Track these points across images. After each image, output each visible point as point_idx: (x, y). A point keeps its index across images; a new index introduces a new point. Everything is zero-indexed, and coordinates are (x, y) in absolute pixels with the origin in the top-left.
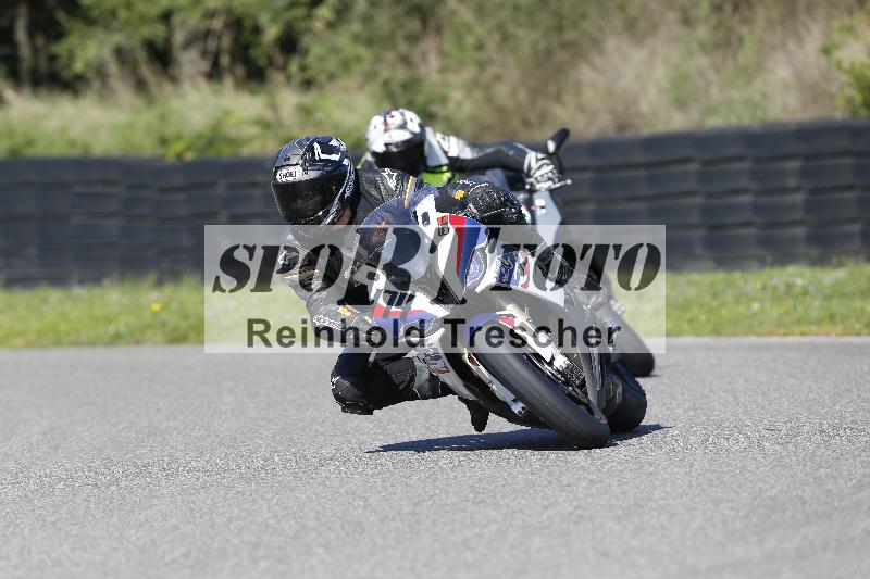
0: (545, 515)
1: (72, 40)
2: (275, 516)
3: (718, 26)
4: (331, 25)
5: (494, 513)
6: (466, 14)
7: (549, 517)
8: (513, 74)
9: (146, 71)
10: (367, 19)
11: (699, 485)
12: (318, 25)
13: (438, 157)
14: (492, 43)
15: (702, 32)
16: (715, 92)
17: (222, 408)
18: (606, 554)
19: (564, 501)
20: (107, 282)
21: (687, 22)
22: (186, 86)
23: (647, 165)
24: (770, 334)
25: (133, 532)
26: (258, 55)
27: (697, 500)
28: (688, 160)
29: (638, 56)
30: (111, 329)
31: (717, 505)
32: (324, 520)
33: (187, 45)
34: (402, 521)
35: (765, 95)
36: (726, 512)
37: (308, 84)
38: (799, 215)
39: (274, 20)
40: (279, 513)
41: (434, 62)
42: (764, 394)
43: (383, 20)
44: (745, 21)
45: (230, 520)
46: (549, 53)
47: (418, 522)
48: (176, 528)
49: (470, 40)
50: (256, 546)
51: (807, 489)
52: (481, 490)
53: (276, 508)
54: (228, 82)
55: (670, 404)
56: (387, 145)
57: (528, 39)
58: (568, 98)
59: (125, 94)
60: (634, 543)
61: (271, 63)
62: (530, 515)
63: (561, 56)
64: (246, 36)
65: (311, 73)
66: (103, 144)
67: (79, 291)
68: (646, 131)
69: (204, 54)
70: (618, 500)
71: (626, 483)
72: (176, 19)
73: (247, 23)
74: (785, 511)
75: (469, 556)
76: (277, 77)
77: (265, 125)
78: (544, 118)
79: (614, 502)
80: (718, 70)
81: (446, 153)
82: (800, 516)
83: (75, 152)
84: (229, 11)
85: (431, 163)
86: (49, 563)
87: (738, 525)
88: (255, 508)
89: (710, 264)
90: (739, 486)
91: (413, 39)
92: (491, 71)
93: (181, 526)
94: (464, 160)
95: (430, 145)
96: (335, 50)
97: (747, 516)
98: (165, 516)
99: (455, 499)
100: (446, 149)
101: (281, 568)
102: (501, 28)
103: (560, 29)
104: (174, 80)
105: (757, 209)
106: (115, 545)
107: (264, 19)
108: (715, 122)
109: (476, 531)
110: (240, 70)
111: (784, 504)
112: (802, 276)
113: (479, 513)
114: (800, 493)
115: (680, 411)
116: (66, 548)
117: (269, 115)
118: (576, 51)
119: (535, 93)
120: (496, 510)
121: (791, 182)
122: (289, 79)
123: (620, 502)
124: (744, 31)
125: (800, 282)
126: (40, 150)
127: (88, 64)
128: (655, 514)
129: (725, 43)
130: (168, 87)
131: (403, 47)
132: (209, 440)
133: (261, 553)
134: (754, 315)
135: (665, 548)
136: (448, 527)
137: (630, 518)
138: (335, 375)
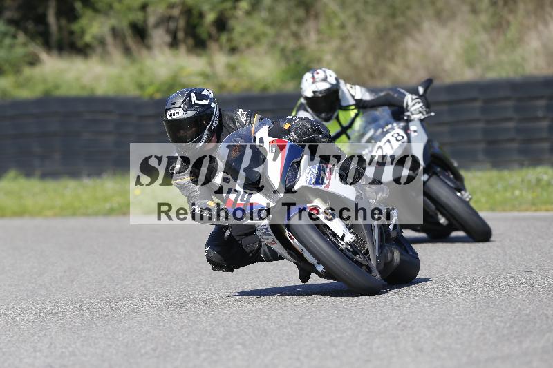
0: (382, 325)
1: (83, 22)
2: (211, 325)
3: (494, 14)
4: (249, 13)
5: (350, 323)
6: (333, 7)
7: (385, 326)
8: (364, 44)
9: (131, 42)
10: (271, 10)
11: (481, 306)
12: (240, 13)
13: (347, 100)
14: (350, 24)
15: (484, 18)
16: (492, 56)
17: (178, 256)
18: (421, 350)
19: (395, 316)
20: (105, 176)
21: (474, 11)
22: (156, 51)
23: (450, 103)
24: (527, 210)
25: (120, 334)
26: (203, 32)
27: (479, 316)
28: (474, 100)
29: (443, 33)
30: (108, 206)
31: (492, 319)
32: (242, 328)
33: (157, 25)
34: (291, 328)
35: (523, 59)
36: (497, 323)
37: (233, 50)
38: (545, 135)
39: (212, 9)
40: (214, 323)
41: (313, 36)
42: (522, 248)
43: (281, 10)
44: (511, 11)
45: (182, 327)
46: (387, 31)
47: (302, 329)
48: (148, 332)
49: (336, 23)
50: (198, 344)
51: (550, 309)
52: (341, 309)
53: (211, 320)
54: (183, 49)
55: (463, 254)
56: (314, 92)
57: (373, 22)
58: (399, 60)
59: (117, 55)
60: (439, 343)
61: (210, 36)
62: (373, 325)
63: (394, 33)
64: (195, 20)
65: (234, 44)
66: (103, 88)
67: (88, 182)
68: (448, 81)
69: (168, 31)
70: (429, 316)
71: (434, 305)
72: (150, 9)
73: (195, 12)
74: (535, 323)
75: (334, 351)
76: (213, 46)
77: (206, 76)
78: (383, 73)
79: (426, 316)
80: (493, 42)
81: (353, 97)
82: (545, 326)
83: (85, 93)
84: (183, 4)
85: (344, 104)
86: (68, 354)
87: (505, 332)
88: (198, 319)
89: (488, 165)
90: (506, 307)
91: (300, 22)
92: (349, 43)
93: (151, 330)
94: (365, 101)
95: (343, 92)
96: (250, 29)
97: (511, 327)
98: (141, 324)
99: (325, 314)
100: (353, 94)
101: (214, 358)
102: (356, 15)
103: (393, 16)
104: (149, 48)
105: (518, 131)
106: (109, 343)
107: (206, 7)
108: (492, 75)
109: (339, 335)
110: (190, 41)
111: (535, 319)
112: (546, 173)
113: (340, 323)
114: (545, 311)
115: (469, 259)
116: (78, 344)
117: (208, 70)
118: (404, 30)
119: (378, 56)
120: (351, 322)
121: (540, 114)
122: (221, 48)
123: (430, 318)
124: (511, 18)
125: (545, 177)
126: (63, 92)
127: (94, 37)
128: (453, 324)
129: (499, 26)
130: (145, 52)
131: (294, 27)
132: (169, 276)
133: (201, 348)
134: (516, 198)
135: (459, 346)
136: (321, 333)
137: (437, 327)
138: (207, 245)
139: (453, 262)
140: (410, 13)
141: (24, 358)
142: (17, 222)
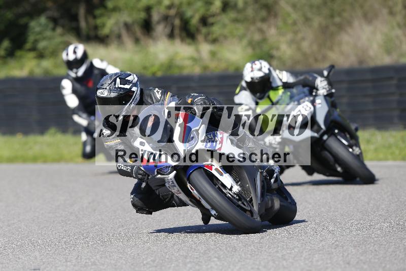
6: (289, 9)
7: (323, 245)
8: (310, 36)
9: (139, 34)
13: (277, 82)
14: (300, 22)
15: (399, 18)
18: (349, 263)
21: (392, 13)
23: (372, 81)
26: (192, 29)
28: (391, 78)
29: (369, 29)
33: (159, 22)
34: (254, 246)
37: (215, 41)
41: (273, 31)
46: (327, 27)
47: (262, 247)
48: (149, 248)
49: (290, 21)
50: (186, 257)
54: (178, 39)
56: (252, 78)
57: (317, 21)
60: (362, 258)
61: (198, 31)
62: (314, 244)
63: (333, 28)
65: (216, 36)
68: (372, 64)
72: (154, 10)
75: (285, 263)
76: (200, 38)
77: (194, 60)
78: (325, 58)
81: (281, 80)
85: (274, 85)
86: (90, 263)
91: (264, 20)
92: (300, 36)
94: (290, 83)
100: (281, 78)
101: (197, 267)
102: (305, 15)
103: (332, 16)
106: (121, 256)
109: (289, 252)
115: (386, 196)
116: (98, 257)
117: (195, 55)
118: (341, 27)
119: (321, 46)
122: (206, 39)
128: (372, 244)
130: (150, 42)
131: (259, 25)
133: (188, 260)
135: (376, 261)
136: (276, 250)
137: (361, 246)
138: (132, 194)
139: (374, 199)
140: (345, 15)
141: (59, 267)
142: (56, 166)
